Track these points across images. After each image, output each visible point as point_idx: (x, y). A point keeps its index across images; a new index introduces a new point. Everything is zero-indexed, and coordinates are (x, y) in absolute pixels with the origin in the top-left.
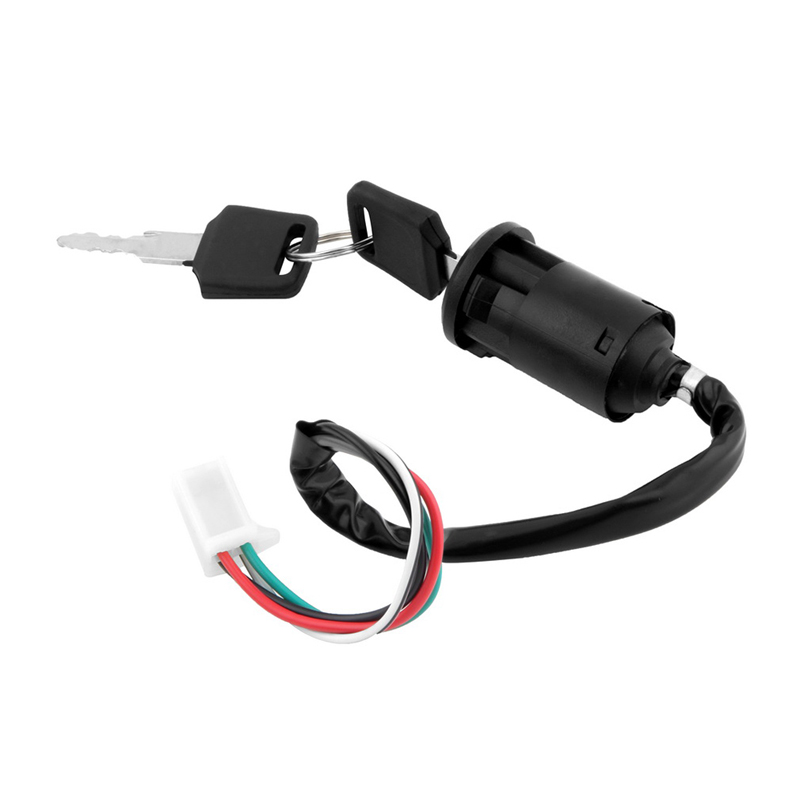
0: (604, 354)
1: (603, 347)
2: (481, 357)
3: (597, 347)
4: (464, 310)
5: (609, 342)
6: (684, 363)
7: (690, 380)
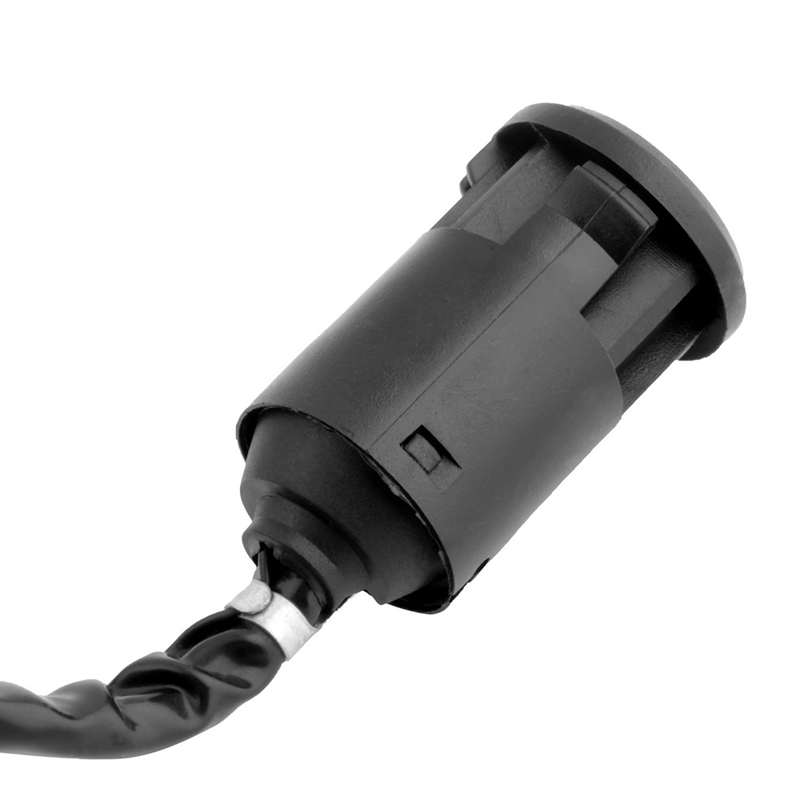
0: (405, 443)
1: (420, 445)
2: (470, 167)
3: (423, 431)
4: (589, 164)
5: (428, 463)
6: (327, 612)
7: (282, 619)
